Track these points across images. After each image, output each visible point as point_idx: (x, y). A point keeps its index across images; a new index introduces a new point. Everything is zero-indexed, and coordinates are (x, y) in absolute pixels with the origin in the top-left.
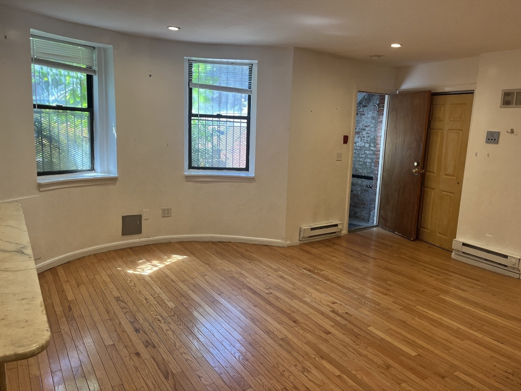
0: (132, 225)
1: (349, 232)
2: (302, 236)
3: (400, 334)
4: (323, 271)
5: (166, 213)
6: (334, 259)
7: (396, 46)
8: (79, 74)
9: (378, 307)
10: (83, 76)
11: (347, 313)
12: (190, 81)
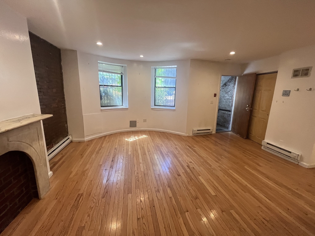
0: (133, 124)
1: (216, 132)
2: (193, 133)
3: (213, 182)
4: (195, 148)
5: (145, 121)
6: (203, 143)
7: (232, 53)
8: (118, 75)
9: (210, 168)
10: (120, 76)
11: (193, 168)
12: (155, 75)
